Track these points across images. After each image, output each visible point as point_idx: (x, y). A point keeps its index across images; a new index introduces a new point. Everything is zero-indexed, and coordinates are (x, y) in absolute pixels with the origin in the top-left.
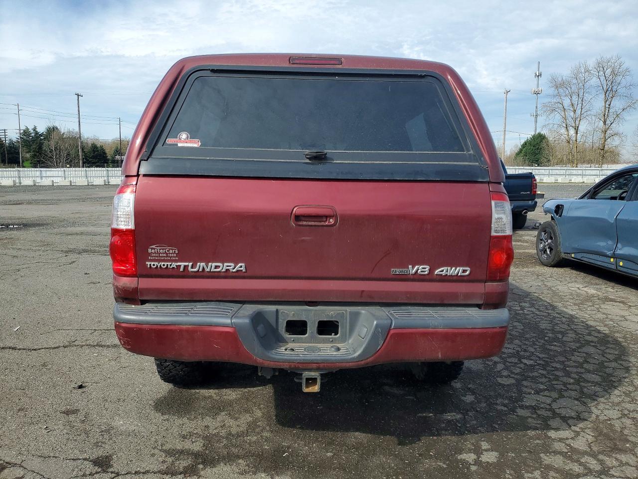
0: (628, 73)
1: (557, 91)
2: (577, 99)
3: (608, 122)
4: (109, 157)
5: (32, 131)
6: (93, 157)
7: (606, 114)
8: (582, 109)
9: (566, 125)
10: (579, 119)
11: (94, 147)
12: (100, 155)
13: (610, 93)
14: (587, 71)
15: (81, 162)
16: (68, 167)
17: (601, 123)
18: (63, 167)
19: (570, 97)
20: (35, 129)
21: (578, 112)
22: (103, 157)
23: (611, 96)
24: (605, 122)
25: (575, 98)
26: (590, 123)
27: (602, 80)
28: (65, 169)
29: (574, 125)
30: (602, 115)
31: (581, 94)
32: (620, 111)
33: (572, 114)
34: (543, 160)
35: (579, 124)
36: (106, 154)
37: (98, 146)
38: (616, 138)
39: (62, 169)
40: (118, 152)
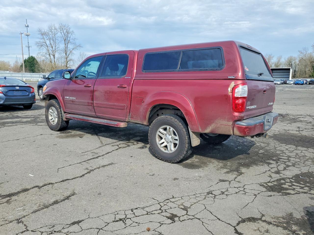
0: (73, 33)
1: (42, 37)
2: (53, 42)
3: (67, 54)
7: (66, 50)
8: (55, 47)
9: (49, 54)
10: (54, 52)
13: (66, 41)
14: (55, 29)
17: (64, 54)
19: (49, 40)
21: (54, 48)
23: (67, 42)
24: (66, 54)
25: (52, 41)
26: (59, 54)
27: (63, 34)
29: (53, 54)
30: (65, 50)
31: (54, 40)
32: (72, 50)
33: (51, 48)
34: (36, 70)
35: (55, 54)
38: (71, 62)
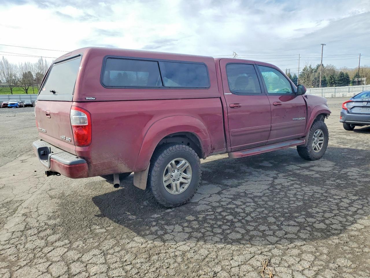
4: (351, 79)
5: (309, 68)
6: (340, 80)
11: (342, 74)
12: (345, 79)
15: (320, 84)
16: (313, 88)
18: (310, 88)
20: (310, 67)
22: (347, 79)
28: (311, 89)
36: (349, 78)
37: (344, 73)
39: (309, 89)
40: (357, 76)
